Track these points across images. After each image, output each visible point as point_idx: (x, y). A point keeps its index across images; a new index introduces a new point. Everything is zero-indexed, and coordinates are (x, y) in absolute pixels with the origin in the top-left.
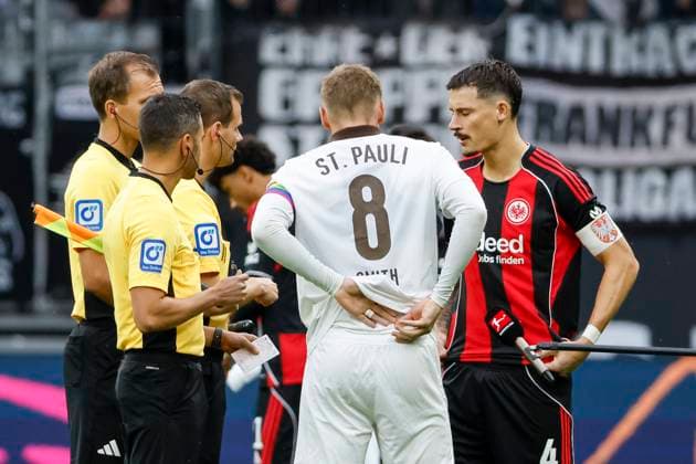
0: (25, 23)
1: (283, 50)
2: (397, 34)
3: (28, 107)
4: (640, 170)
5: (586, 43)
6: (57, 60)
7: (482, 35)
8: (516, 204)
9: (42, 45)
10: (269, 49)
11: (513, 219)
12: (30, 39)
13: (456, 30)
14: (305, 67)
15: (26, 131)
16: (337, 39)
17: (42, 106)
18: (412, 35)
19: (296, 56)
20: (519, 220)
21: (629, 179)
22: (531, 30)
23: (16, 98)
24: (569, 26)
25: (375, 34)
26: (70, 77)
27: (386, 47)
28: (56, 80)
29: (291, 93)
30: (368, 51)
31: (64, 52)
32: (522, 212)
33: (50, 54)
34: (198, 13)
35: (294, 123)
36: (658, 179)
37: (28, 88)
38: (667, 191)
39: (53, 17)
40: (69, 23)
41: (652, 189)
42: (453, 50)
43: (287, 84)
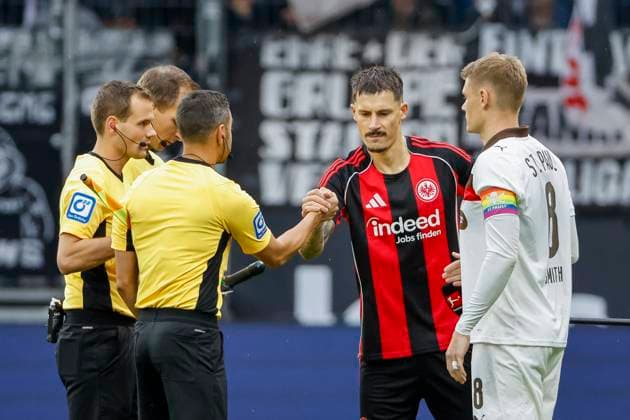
0: (55, 32)
1: (282, 55)
2: (382, 40)
3: (58, 105)
4: (597, 160)
5: (549, 49)
6: (83, 65)
7: (457, 42)
8: (422, 184)
9: (70, 51)
10: (270, 54)
11: (426, 198)
12: (59, 45)
13: (435, 37)
14: (302, 70)
15: (56, 126)
16: (329, 45)
17: (69, 105)
18: (395, 42)
19: (293, 60)
20: (431, 197)
21: (587, 169)
22: (501, 38)
23: (47, 97)
24: (534, 33)
25: (363, 41)
26: (94, 79)
27: (372, 52)
28: (82, 82)
29: (290, 92)
30: (357, 56)
31: (89, 57)
32: (431, 189)
33: (77, 59)
34: (206, 22)
35: (292, 119)
36: (612, 168)
37: (57, 88)
38: (620, 179)
39: (81, 26)
40: (94, 33)
41: (607, 177)
42: (432, 55)
43: (285, 85)
